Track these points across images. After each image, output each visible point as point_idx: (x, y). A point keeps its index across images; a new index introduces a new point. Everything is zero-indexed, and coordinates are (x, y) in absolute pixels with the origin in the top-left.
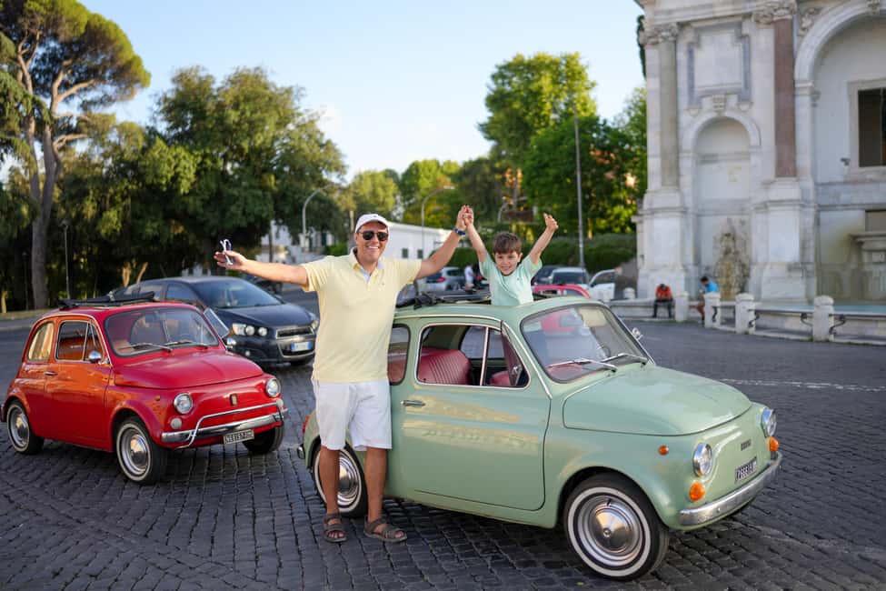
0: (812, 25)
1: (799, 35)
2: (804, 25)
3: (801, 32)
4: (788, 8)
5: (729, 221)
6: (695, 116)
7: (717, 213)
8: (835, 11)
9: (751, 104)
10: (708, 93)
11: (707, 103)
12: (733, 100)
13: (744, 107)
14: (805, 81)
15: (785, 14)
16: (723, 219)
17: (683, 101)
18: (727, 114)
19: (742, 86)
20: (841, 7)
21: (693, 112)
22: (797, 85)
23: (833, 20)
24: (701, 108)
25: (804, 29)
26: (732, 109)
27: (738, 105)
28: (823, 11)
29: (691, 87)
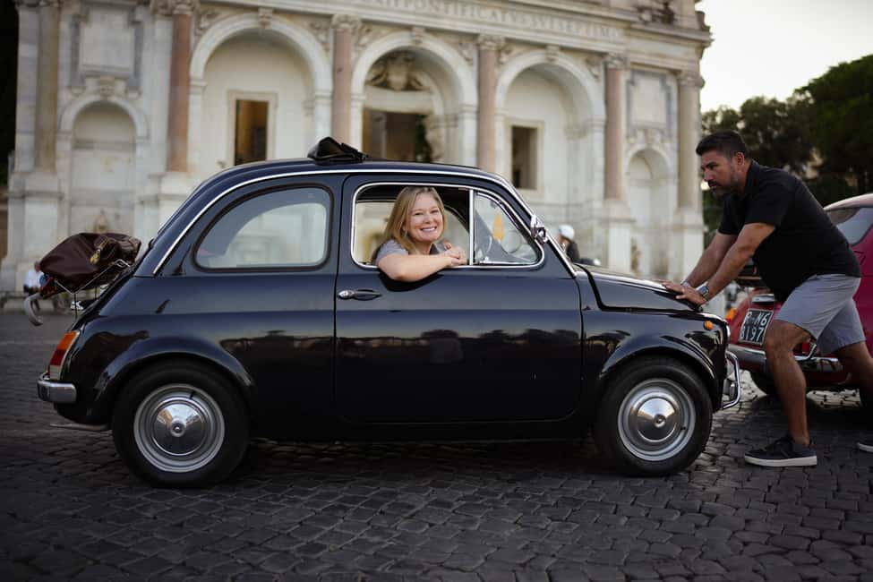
0: (209, 27)
1: (196, 34)
2: (202, 25)
3: (198, 32)
4: (190, 5)
5: (103, 213)
6: (77, 95)
7: (90, 204)
8: (230, 19)
9: (140, 94)
10: (95, 74)
11: (91, 84)
12: (120, 86)
13: (133, 95)
14: (199, 80)
15: (187, 10)
16: (96, 211)
17: (64, 77)
18: (114, 99)
19: (131, 73)
20: (235, 18)
21: (76, 91)
22: (193, 83)
23: (228, 27)
24: (84, 88)
25: (201, 29)
26: (119, 96)
27: (126, 92)
28: (219, 17)
29: (75, 64)
